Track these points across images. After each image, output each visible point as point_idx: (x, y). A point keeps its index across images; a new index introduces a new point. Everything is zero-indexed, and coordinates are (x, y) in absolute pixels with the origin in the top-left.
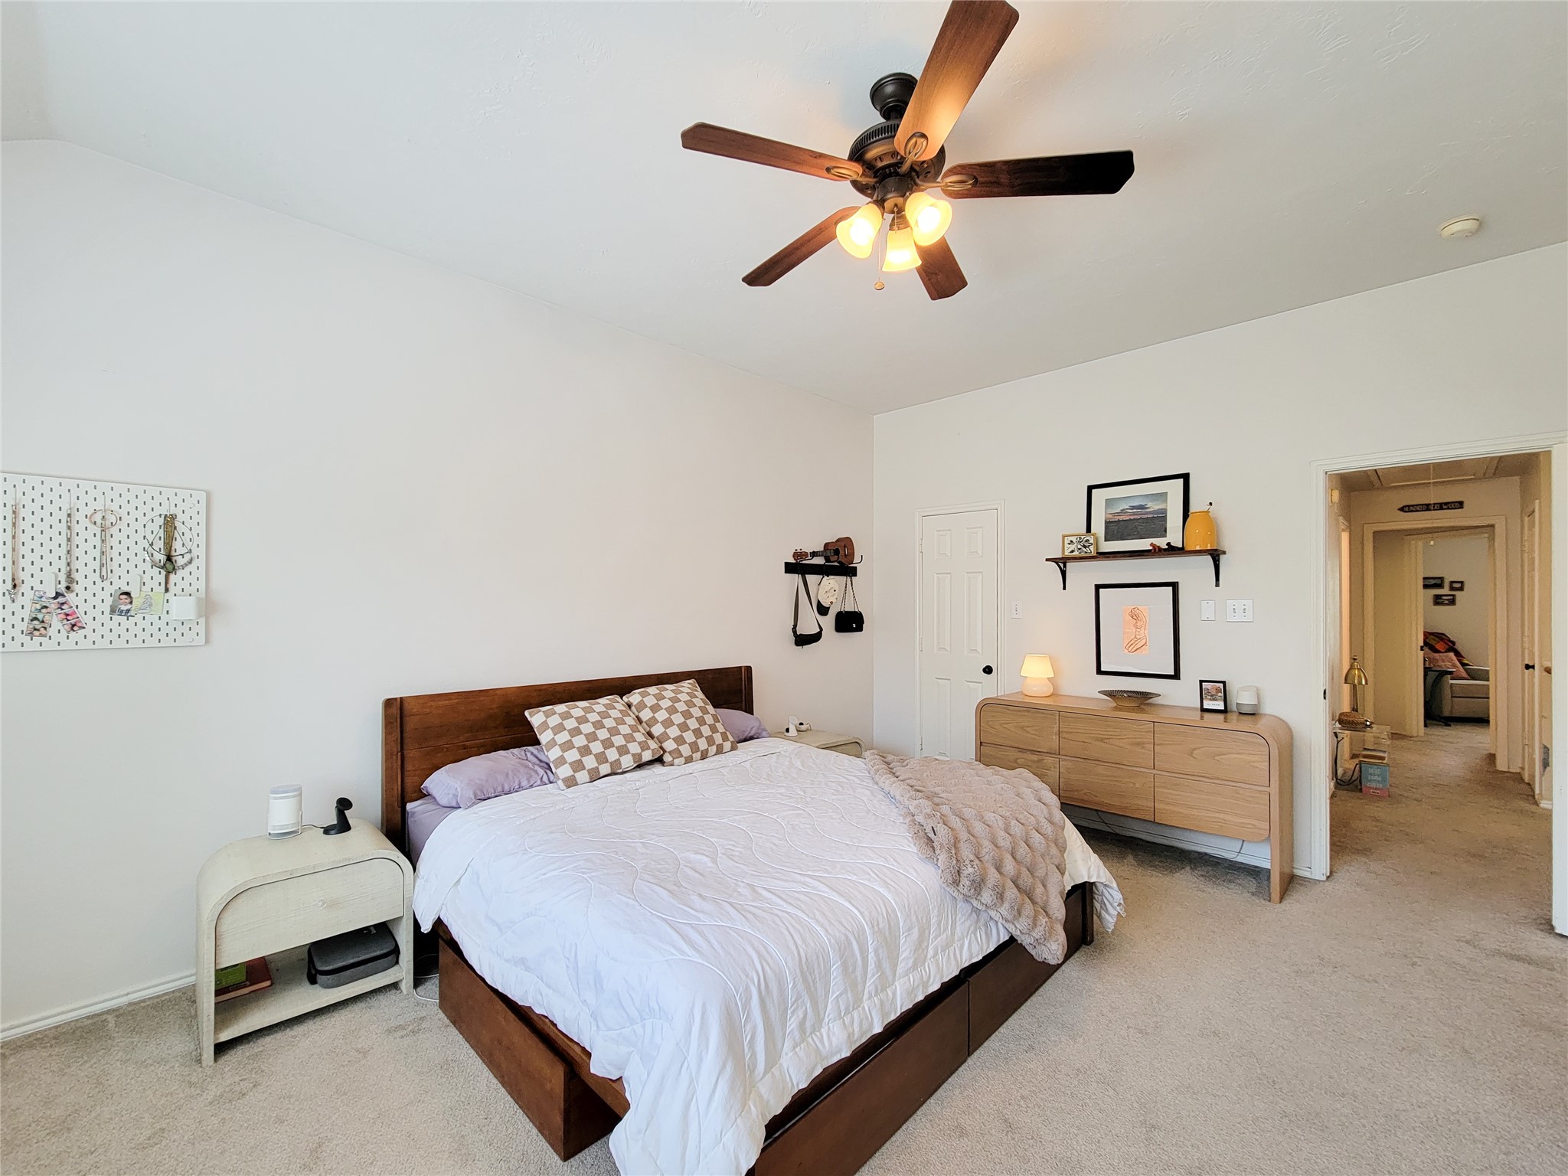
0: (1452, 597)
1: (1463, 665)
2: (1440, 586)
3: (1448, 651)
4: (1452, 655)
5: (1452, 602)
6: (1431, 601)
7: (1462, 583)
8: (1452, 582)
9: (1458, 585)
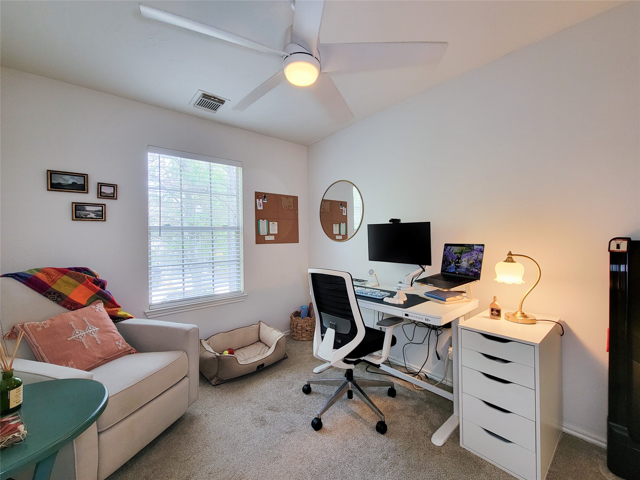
0: (100, 208)
1: (116, 319)
2: (82, 188)
3: (92, 301)
4: (100, 307)
5: (101, 216)
6: (68, 212)
7: (114, 186)
8: (100, 185)
9: (108, 190)
